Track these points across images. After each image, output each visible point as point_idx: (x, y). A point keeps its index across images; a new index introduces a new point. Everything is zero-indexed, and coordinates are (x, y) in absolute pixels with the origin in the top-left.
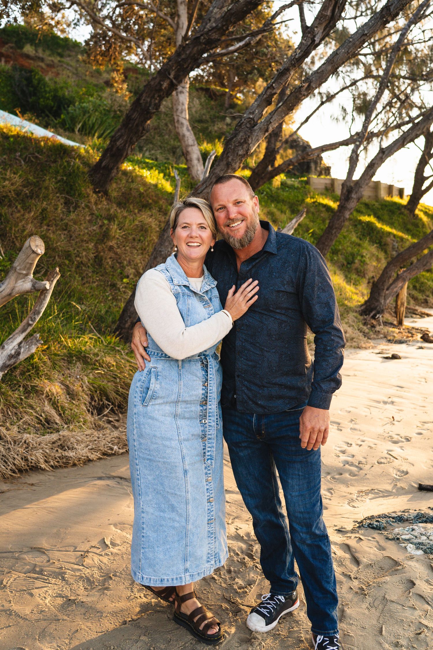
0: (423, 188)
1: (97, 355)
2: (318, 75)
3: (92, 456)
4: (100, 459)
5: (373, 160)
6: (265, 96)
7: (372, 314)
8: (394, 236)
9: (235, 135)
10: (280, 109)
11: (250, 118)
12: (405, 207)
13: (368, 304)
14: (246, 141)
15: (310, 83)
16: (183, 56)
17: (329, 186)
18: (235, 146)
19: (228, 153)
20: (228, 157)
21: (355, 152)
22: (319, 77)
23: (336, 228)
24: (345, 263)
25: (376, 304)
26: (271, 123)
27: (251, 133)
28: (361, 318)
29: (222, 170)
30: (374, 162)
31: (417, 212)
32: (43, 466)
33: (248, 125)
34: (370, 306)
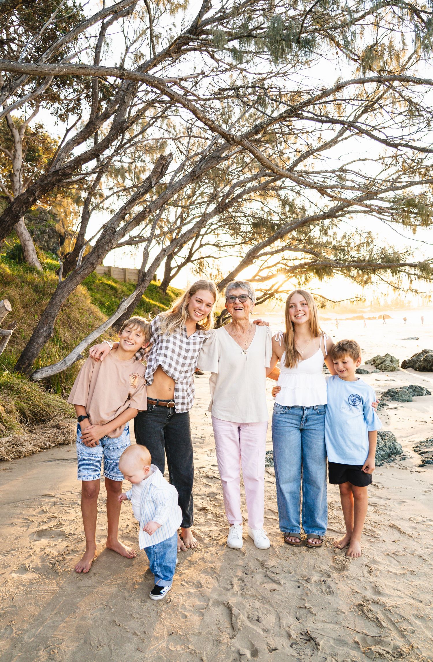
0: (171, 275)
1: (18, 384)
3: (35, 450)
4: (39, 451)
5: (158, 255)
8: (158, 307)
9: (103, 238)
10: (132, 223)
12: (160, 287)
15: (151, 209)
16: (45, 182)
18: (104, 244)
21: (146, 249)
22: (156, 206)
27: (113, 236)
31: (167, 291)
32: (7, 458)
33: (111, 232)
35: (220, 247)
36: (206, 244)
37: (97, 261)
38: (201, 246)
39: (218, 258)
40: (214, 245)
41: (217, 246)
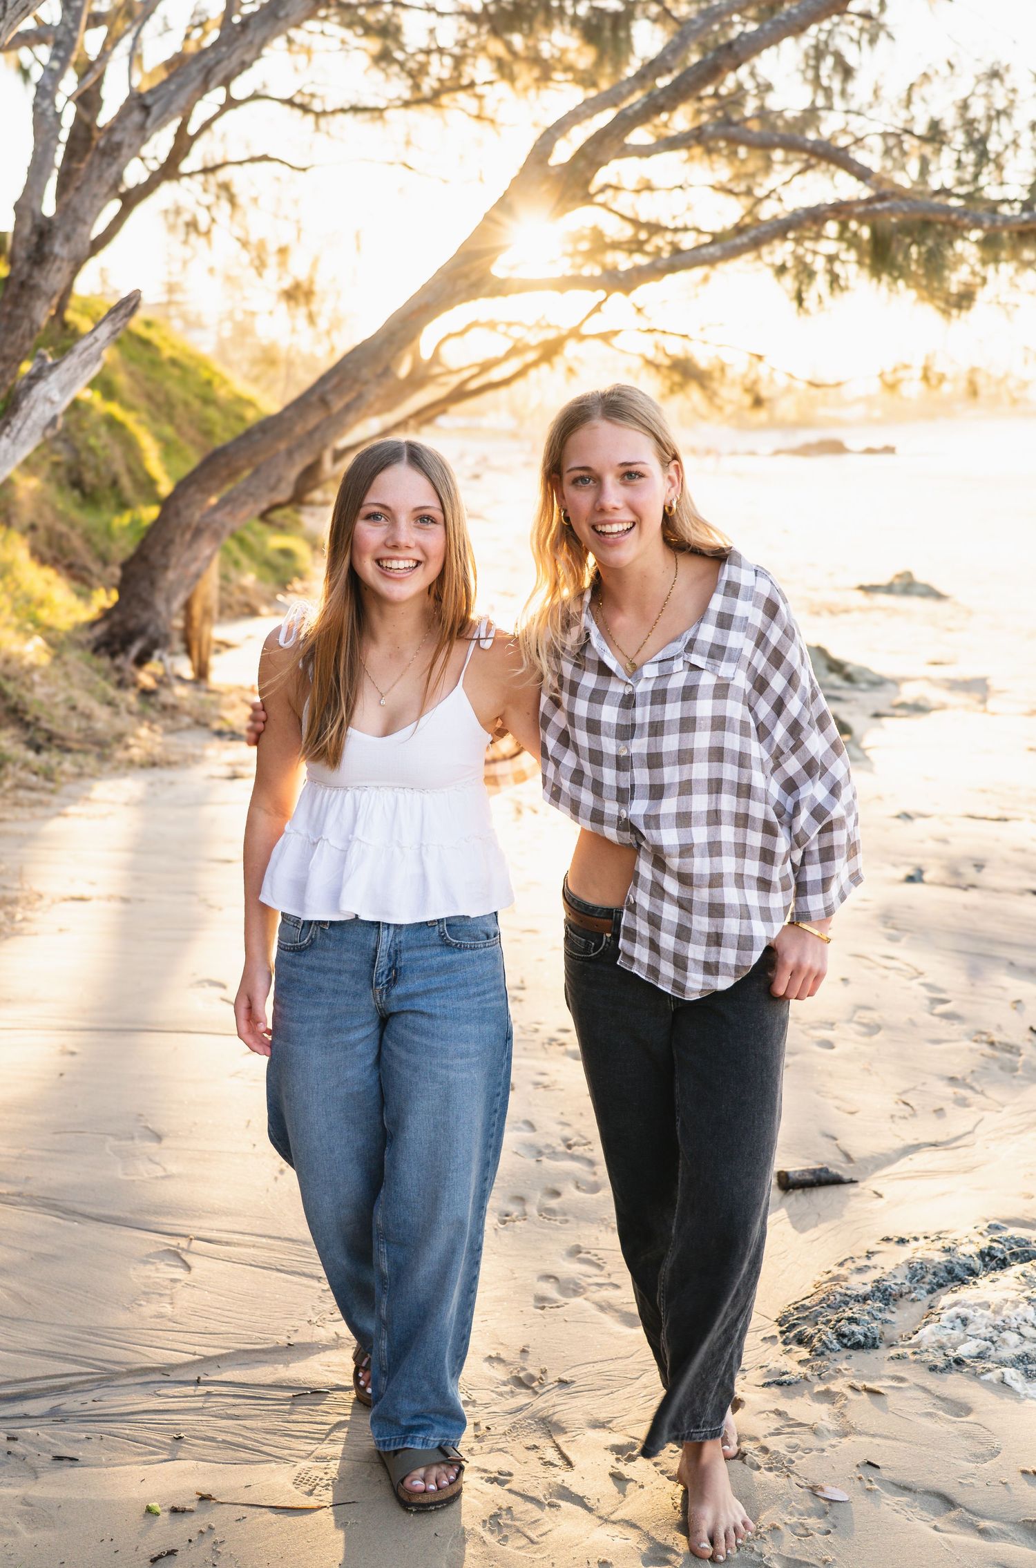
7: (135, 650)
13: (117, 617)
25: (145, 616)
28: (105, 662)
34: (122, 623)
35: (318, 115)
36: (255, 97)
38: (231, 103)
39: (304, 170)
40: (290, 102)
41: (305, 109)
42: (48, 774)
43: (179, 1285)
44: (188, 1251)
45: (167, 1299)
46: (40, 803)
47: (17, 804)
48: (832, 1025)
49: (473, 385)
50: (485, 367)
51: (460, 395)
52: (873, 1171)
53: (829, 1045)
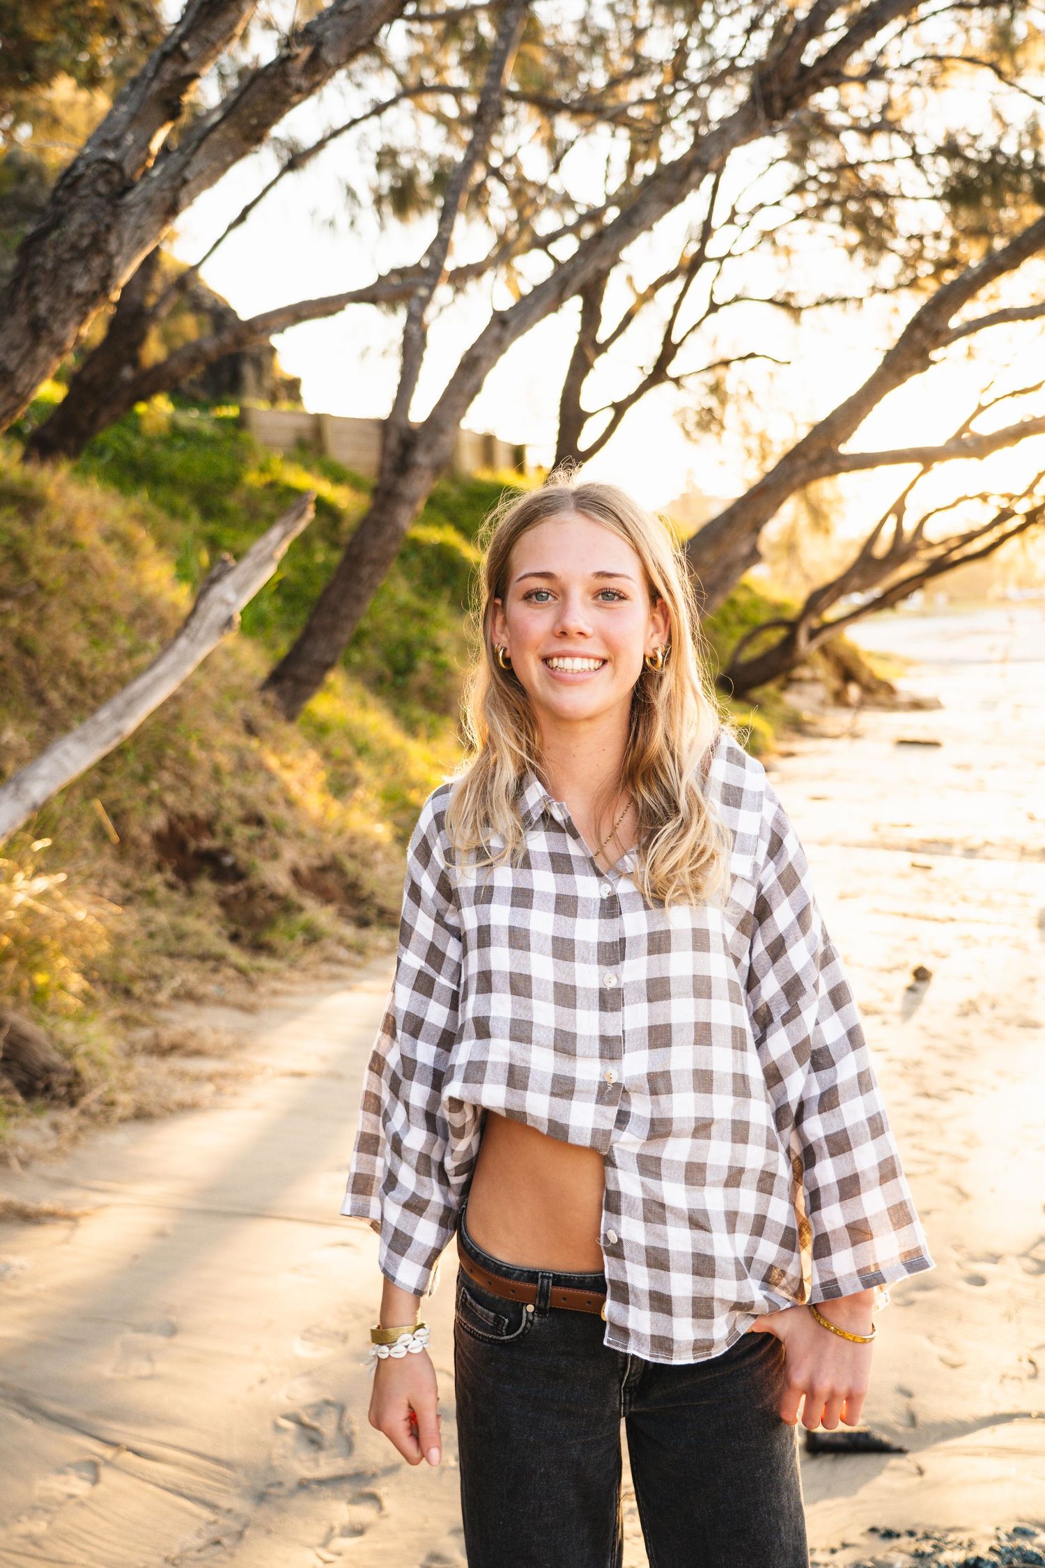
0: (584, 443)
2: (345, 20)
5: (474, 346)
6: (156, 86)
9: (58, 222)
10: (216, 136)
11: (105, 161)
14: (97, 245)
15: (318, 45)
17: (308, 436)
18: (60, 261)
19: (31, 286)
20: (36, 299)
21: (416, 320)
22: (349, 29)
23: (373, 562)
24: (387, 671)
26: (185, 182)
27: (116, 215)
29: (12, 347)
30: (477, 352)
33: (102, 187)
35: (796, 311)
36: (737, 299)
37: (29, 357)
38: (714, 308)
39: (788, 363)
40: (770, 301)
41: (785, 305)
42: (360, 950)
43: (72, 1502)
44: (108, 1463)
45: (48, 1517)
46: (334, 977)
47: (317, 977)
48: (995, 1258)
49: (956, 556)
50: (968, 538)
51: (939, 567)
52: (936, 1440)
53: (979, 1281)
